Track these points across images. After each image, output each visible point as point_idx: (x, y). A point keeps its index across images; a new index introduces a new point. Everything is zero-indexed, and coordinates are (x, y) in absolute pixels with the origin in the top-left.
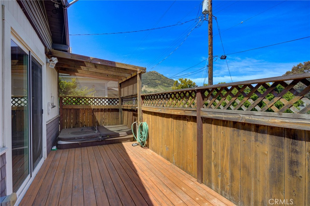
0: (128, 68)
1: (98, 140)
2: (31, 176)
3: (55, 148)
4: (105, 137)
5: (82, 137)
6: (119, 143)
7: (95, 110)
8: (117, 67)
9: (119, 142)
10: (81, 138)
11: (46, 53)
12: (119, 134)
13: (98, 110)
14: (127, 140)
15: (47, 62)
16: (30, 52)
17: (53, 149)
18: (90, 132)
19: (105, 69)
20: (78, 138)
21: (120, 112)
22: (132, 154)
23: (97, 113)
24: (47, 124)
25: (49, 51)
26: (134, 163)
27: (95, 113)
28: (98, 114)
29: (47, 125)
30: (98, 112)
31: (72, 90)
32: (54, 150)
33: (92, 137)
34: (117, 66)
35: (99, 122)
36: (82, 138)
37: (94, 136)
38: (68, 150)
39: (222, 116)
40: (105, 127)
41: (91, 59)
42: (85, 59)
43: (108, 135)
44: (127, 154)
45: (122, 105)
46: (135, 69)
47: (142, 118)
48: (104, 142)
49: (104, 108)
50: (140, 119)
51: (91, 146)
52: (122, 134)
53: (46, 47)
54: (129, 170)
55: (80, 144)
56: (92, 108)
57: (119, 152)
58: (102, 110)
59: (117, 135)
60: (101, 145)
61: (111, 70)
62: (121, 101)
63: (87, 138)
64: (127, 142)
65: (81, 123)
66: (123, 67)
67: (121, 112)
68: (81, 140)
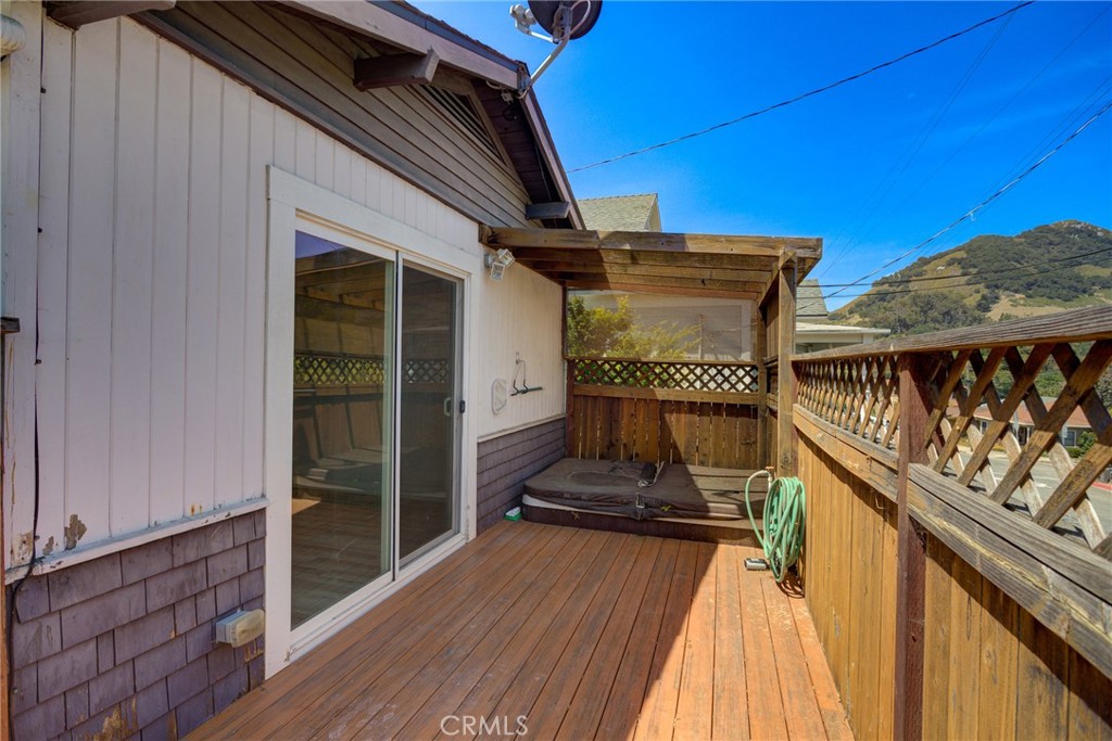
0: (734, 252)
1: (632, 516)
2: (394, 580)
3: (514, 513)
4: (655, 510)
5: (582, 493)
6: (706, 540)
7: (667, 406)
8: (691, 250)
9: (709, 538)
10: (579, 499)
11: (480, 240)
12: (707, 507)
13: (678, 406)
14: (741, 537)
15: (487, 267)
16: (397, 252)
17: (507, 514)
18: (630, 479)
19: (667, 261)
20: (571, 494)
21: (759, 420)
22: (712, 601)
23: (675, 415)
24: (480, 441)
25: (490, 234)
26: (680, 641)
27: (667, 415)
28: (678, 421)
29: (478, 444)
30: (679, 412)
31: (619, 335)
32: (509, 519)
33: (611, 501)
34: (692, 247)
35: (682, 449)
36: (583, 497)
37: (619, 500)
38: (543, 526)
39: (970, 542)
40: (692, 469)
41: (601, 236)
42: (582, 242)
43: (667, 505)
44: (694, 592)
45: (768, 391)
46: (769, 252)
47: (796, 459)
48: (652, 526)
49: (699, 400)
50: (785, 462)
51: (609, 530)
52: (721, 509)
53: (480, 223)
54: (636, 660)
55: (577, 516)
56: (660, 398)
57: (677, 576)
58: (693, 408)
59: (702, 510)
60: (642, 533)
61: (685, 263)
62: (765, 377)
63: (598, 500)
64: (740, 545)
65: (625, 445)
66: (716, 249)
67: (765, 420)
68: (578, 503)
